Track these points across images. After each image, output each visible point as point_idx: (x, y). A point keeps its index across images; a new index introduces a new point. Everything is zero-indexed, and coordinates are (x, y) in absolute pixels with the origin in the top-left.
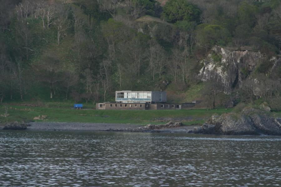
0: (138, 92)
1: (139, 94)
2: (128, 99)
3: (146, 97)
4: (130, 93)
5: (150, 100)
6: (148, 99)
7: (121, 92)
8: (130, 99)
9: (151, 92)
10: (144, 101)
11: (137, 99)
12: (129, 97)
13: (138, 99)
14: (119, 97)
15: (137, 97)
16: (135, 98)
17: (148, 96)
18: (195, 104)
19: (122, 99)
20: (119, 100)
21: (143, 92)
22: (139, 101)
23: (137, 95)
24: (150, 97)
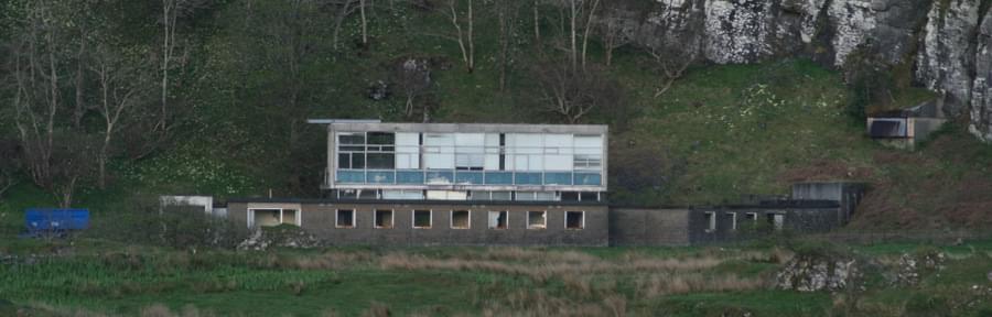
0: (503, 127)
1: (508, 138)
2: (431, 174)
3: (566, 165)
4: (437, 134)
5: (599, 184)
6: (584, 175)
7: (375, 125)
8: (445, 174)
9: (604, 128)
10: (553, 186)
11: (491, 177)
12: (433, 162)
13: (502, 175)
14: (358, 162)
15: (492, 164)
16: (481, 169)
17: (578, 152)
18: (838, 206)
19: (378, 178)
20: (358, 181)
21: (547, 132)
22: (509, 188)
23: (496, 150)
24: (598, 164)
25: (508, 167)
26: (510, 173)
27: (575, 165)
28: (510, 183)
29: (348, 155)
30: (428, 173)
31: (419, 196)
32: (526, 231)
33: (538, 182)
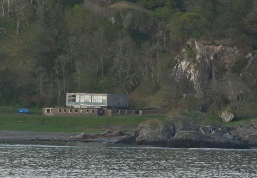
0: (92, 94)
1: (93, 96)
2: (81, 103)
3: (101, 101)
4: (82, 95)
5: (106, 105)
6: (103, 103)
7: (73, 94)
8: (83, 103)
9: (106, 94)
10: (99, 105)
11: (90, 103)
12: (82, 101)
13: (92, 103)
14: (70, 101)
15: (90, 101)
17: (103, 99)
19: (73, 104)
20: (70, 104)
21: (98, 95)
22: (93, 105)
23: (91, 99)
24: (105, 101)
27: (102, 101)
29: (69, 99)
31: (79, 107)
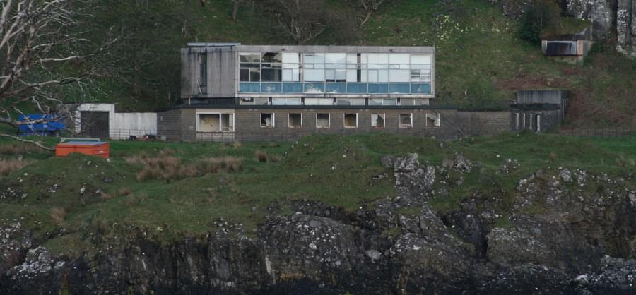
0: (360, 48)
1: (363, 57)
2: (308, 85)
4: (312, 54)
5: (429, 93)
6: (419, 86)
7: (267, 47)
8: (318, 85)
9: (433, 49)
10: (395, 94)
12: (310, 76)
13: (359, 86)
14: (254, 78)
15: (352, 77)
16: (344, 81)
17: (413, 67)
18: (558, 108)
19: (269, 89)
20: (255, 91)
22: (364, 96)
23: (354, 67)
24: (426, 77)
25: (363, 79)
26: (365, 84)
27: (412, 77)
28: (365, 92)
29: (248, 70)
30: (305, 84)
31: (298, 103)
32: (399, 129)
33: (385, 91)
